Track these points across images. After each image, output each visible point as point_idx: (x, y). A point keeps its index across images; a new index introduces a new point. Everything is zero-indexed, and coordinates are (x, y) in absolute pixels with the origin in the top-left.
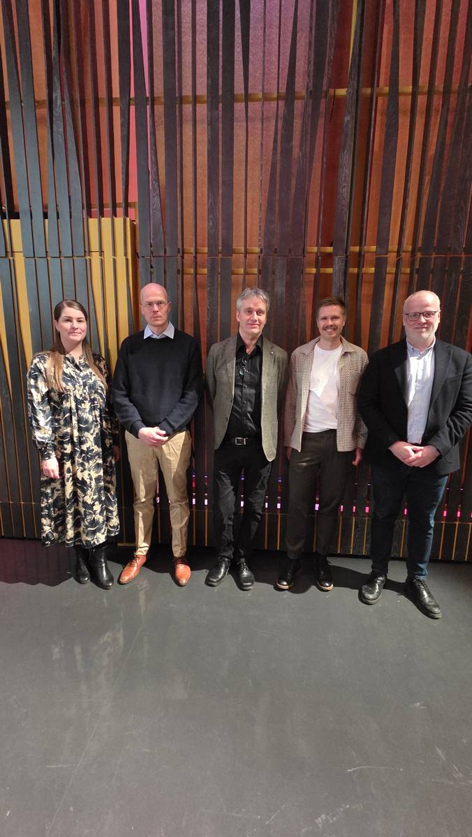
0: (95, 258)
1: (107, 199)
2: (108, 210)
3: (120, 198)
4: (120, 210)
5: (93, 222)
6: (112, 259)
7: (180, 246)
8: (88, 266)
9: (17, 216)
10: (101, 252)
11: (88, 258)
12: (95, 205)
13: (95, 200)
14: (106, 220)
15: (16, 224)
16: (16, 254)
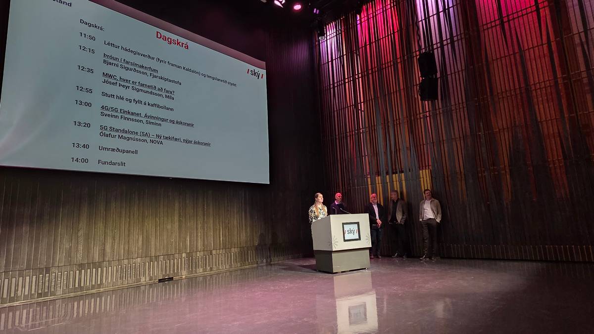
1: (424, 165)
2: (424, 168)
3: (427, 165)
4: (427, 168)
5: (421, 171)
6: (426, 179)
7: (443, 173)
9: (402, 172)
10: (423, 178)
11: (420, 179)
12: (421, 167)
13: (421, 165)
14: (424, 171)
15: (403, 174)
16: (403, 181)
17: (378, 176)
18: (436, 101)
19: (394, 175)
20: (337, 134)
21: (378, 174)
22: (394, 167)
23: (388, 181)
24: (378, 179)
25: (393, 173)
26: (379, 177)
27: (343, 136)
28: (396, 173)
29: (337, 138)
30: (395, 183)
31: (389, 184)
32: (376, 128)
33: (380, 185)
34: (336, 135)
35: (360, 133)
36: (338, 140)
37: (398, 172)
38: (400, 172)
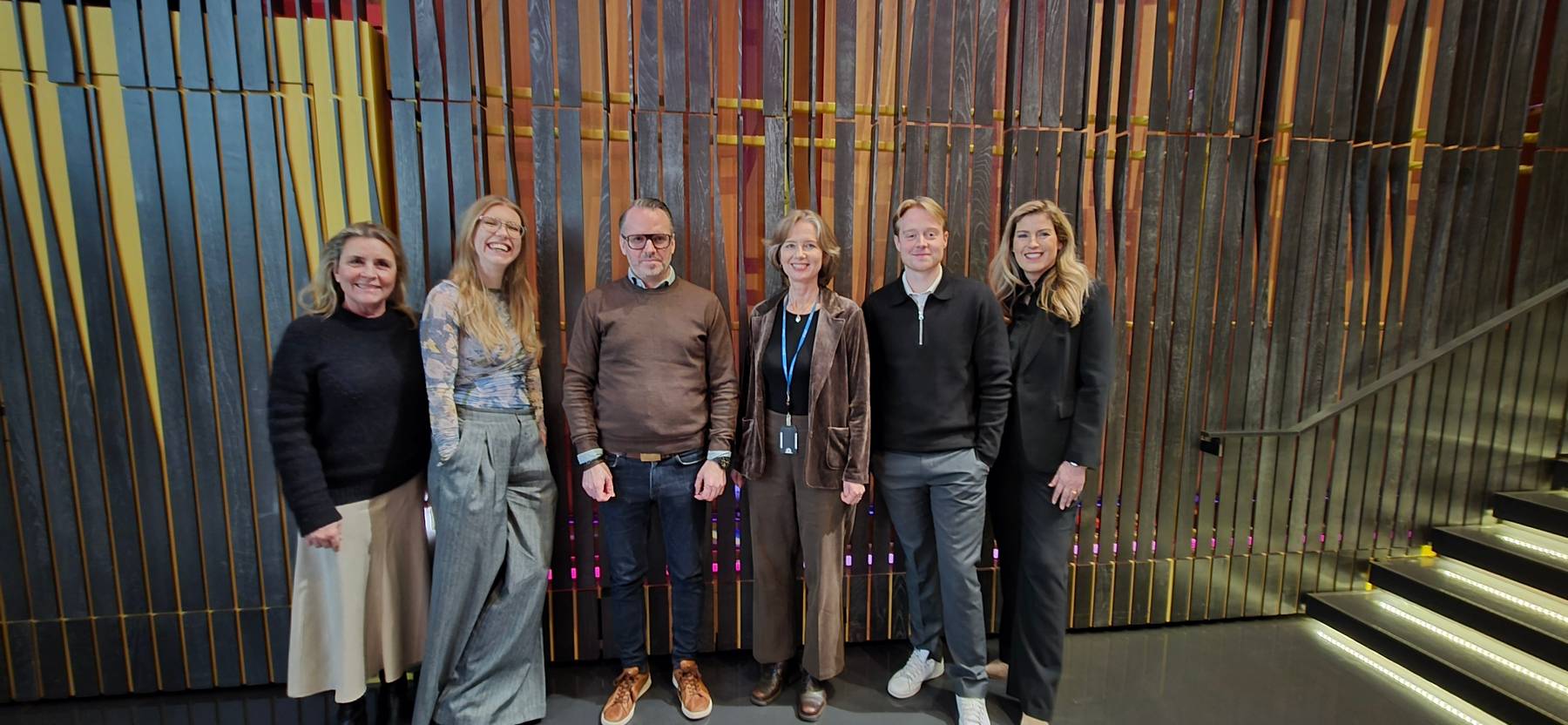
0: (294, 98)
2: (321, 2)
4: (348, 6)
5: (286, 26)
6: (331, 101)
7: (475, 83)
8: (277, 111)
10: (307, 86)
16: (101, 79)
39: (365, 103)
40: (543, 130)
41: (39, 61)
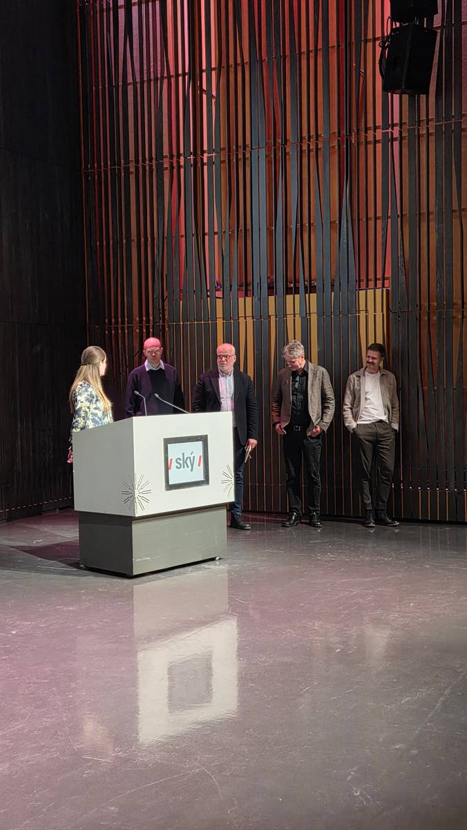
0: (363, 315)
1: (371, 276)
2: (371, 284)
3: (379, 275)
4: (379, 283)
5: (362, 293)
6: (373, 315)
7: (418, 303)
8: (357, 320)
9: (311, 289)
10: (366, 311)
11: (357, 315)
12: (362, 282)
13: (363, 277)
14: (370, 292)
15: (314, 296)
16: (312, 315)
17: (246, 295)
18: (423, 97)
19: (289, 298)
20: (132, 157)
21: (246, 288)
22: (291, 274)
23: (272, 311)
24: (245, 305)
25: (288, 291)
26: (249, 300)
27: (151, 166)
28: (297, 291)
29: (132, 169)
30: (290, 319)
31: (273, 319)
32: (248, 155)
33: (250, 320)
34: (127, 161)
35: (203, 164)
36: (132, 177)
37: (302, 289)
38: (306, 288)
39: (383, 315)
40: (440, 318)
41: (297, 311)
